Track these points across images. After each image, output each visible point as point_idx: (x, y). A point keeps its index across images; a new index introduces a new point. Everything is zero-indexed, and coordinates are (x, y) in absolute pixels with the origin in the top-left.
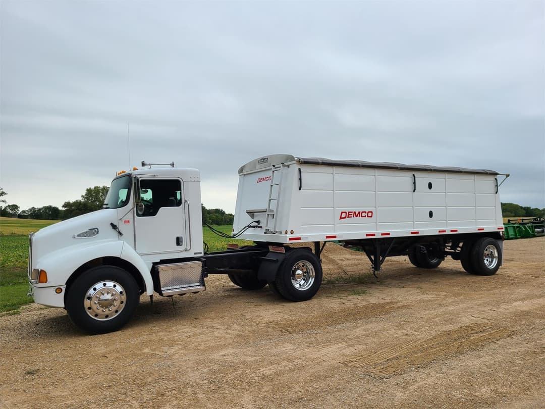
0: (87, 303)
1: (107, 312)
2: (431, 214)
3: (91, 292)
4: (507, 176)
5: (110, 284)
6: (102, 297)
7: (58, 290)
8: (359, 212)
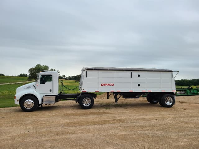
0: (24, 104)
1: (29, 107)
2: (139, 85)
3: (26, 102)
4: (178, 72)
5: (30, 100)
6: (28, 103)
7: (18, 101)
8: (108, 84)
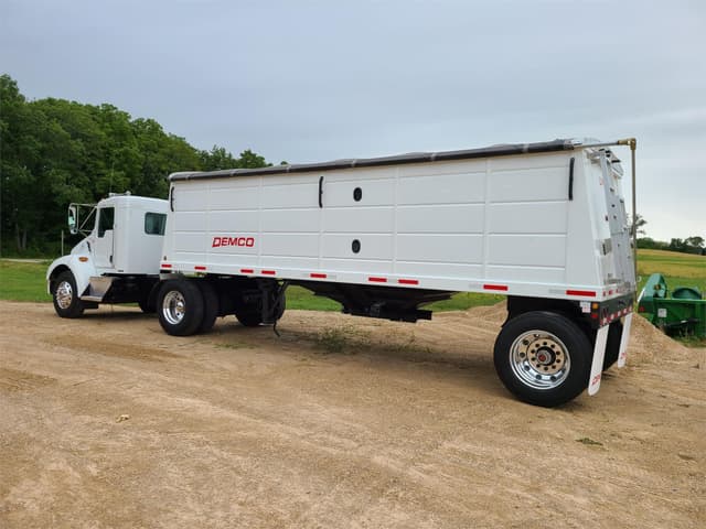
2: (356, 246)
8: (236, 239)
